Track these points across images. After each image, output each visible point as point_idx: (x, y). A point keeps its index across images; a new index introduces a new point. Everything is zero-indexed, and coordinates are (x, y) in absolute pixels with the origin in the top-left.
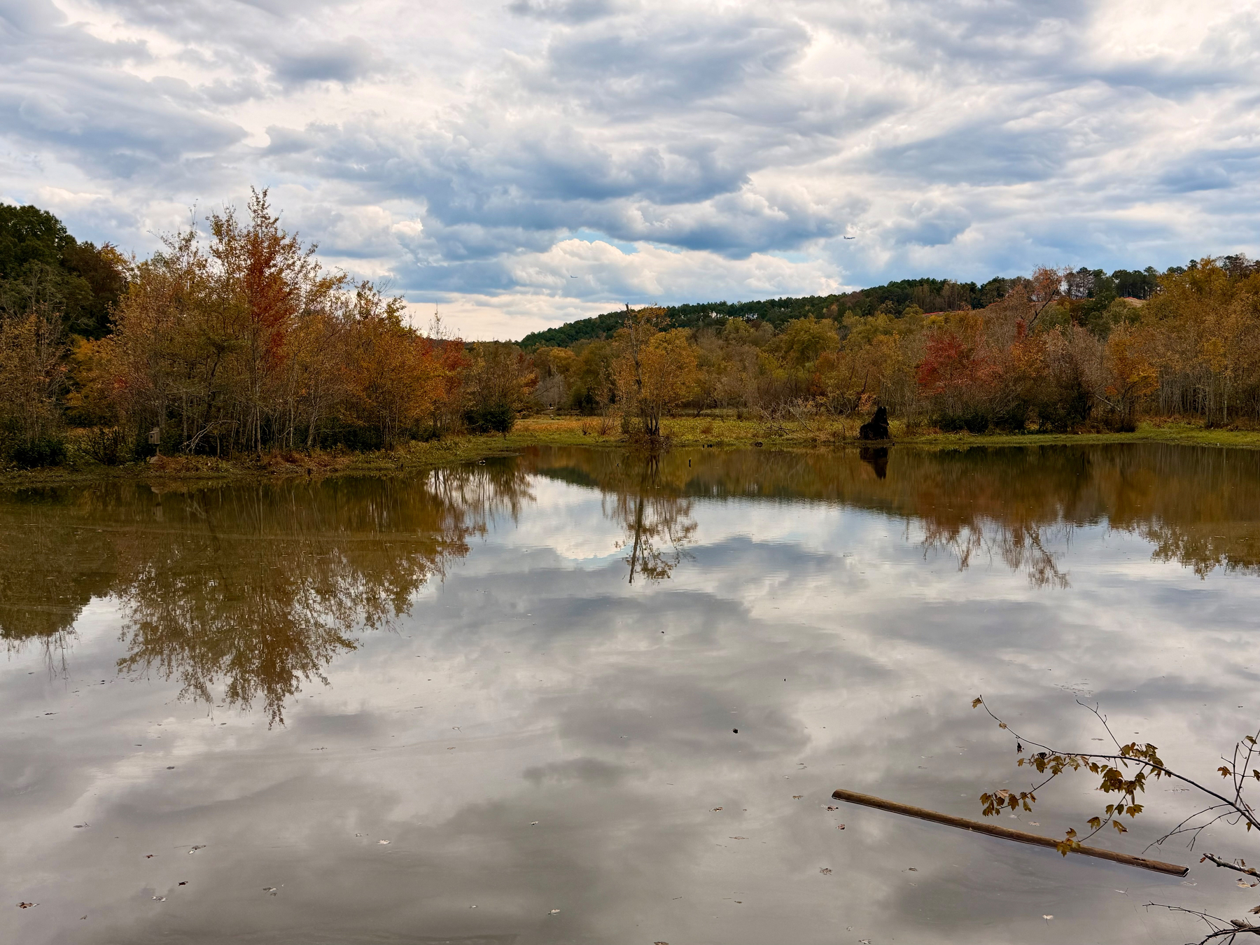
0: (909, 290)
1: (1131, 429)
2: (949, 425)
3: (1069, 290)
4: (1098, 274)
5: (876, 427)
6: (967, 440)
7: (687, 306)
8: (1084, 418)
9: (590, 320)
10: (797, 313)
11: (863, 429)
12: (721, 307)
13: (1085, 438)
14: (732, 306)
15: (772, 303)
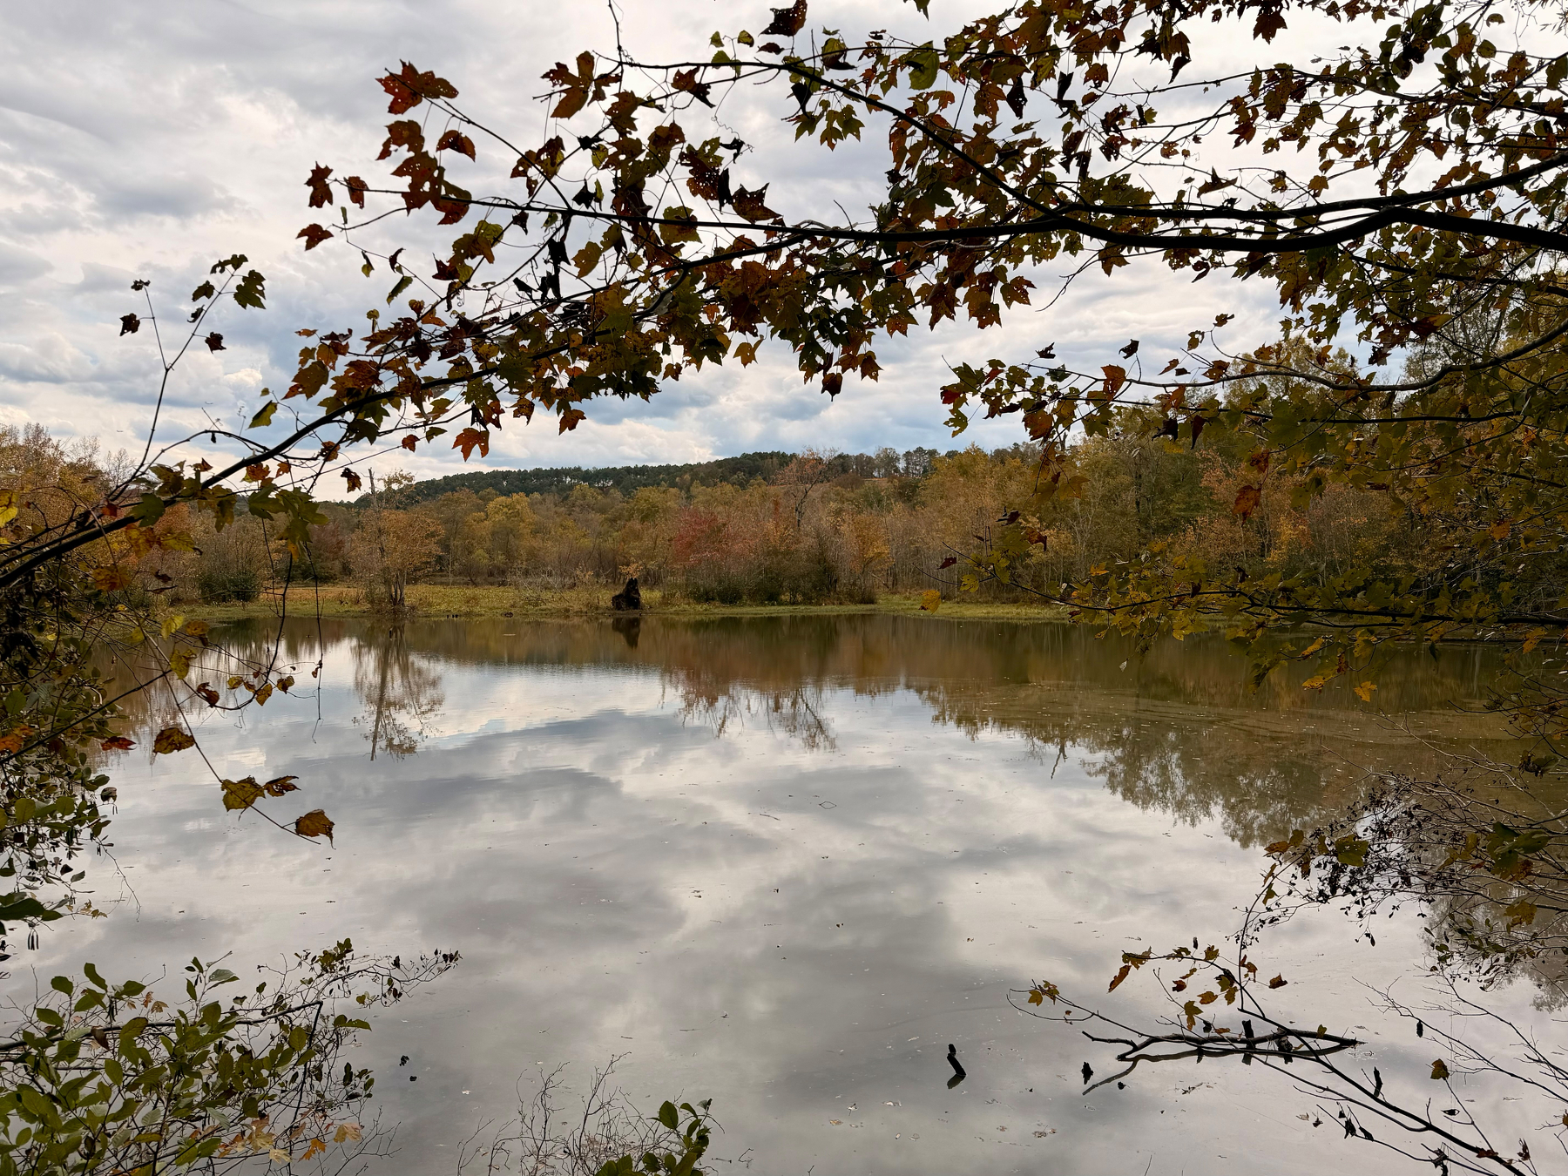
0: (760, 463)
1: (872, 601)
2: (706, 597)
3: (907, 468)
4: (933, 453)
5: (629, 598)
6: (720, 611)
7: (540, 470)
8: (829, 591)
9: (433, 481)
10: (650, 481)
11: (616, 599)
12: (576, 473)
13: (827, 609)
14: (587, 471)
15: (628, 470)
